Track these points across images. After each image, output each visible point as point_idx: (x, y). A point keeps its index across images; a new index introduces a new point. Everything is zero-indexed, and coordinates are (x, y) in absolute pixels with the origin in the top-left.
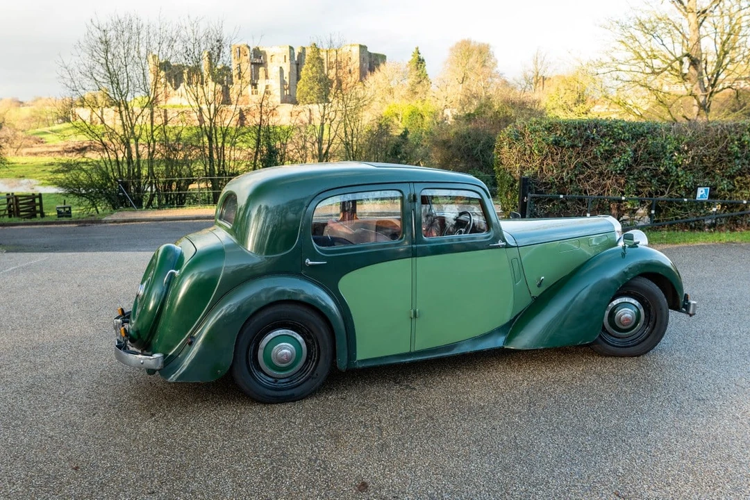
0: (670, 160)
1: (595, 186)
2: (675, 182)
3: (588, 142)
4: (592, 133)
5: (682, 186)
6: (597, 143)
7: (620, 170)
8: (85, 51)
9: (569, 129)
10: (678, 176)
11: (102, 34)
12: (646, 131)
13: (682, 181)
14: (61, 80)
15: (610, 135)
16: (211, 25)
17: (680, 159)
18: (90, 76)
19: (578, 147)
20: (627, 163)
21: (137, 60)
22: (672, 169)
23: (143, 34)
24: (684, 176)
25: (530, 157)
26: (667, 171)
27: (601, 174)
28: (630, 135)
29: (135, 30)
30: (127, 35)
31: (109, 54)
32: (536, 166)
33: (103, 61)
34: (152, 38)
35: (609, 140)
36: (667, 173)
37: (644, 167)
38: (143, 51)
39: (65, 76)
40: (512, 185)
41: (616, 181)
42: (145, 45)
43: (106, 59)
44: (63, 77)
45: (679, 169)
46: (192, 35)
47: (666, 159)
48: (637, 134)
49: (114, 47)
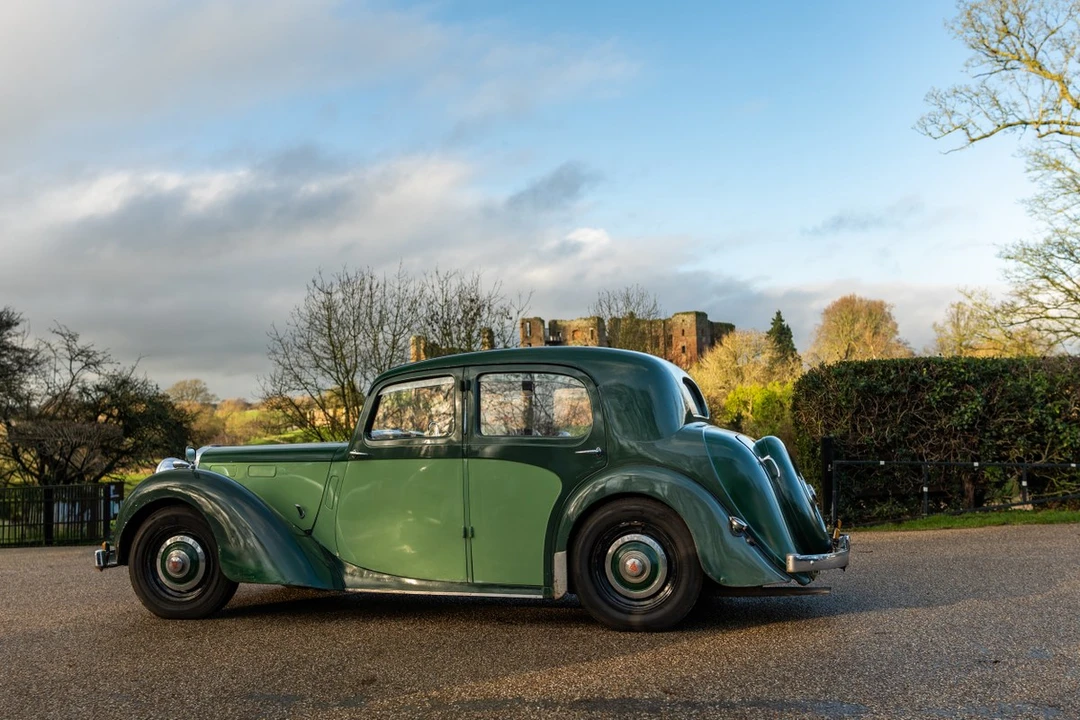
0: (1042, 408)
1: (933, 449)
2: (1056, 441)
3: (916, 386)
4: (921, 374)
5: (1066, 445)
6: (930, 388)
7: (969, 425)
8: (305, 320)
9: (887, 370)
10: (1059, 432)
11: (326, 297)
12: (1001, 370)
13: (1065, 438)
14: (273, 357)
15: (948, 376)
16: (464, 282)
17: (1057, 407)
18: (308, 349)
19: (903, 394)
20: (977, 414)
21: (368, 327)
22: (1047, 421)
23: (378, 294)
24: (1068, 431)
25: (836, 411)
26: (1040, 424)
27: (941, 431)
28: (977, 375)
29: (367, 291)
31: (333, 323)
32: (847, 423)
33: (326, 330)
34: (390, 300)
35: (947, 383)
36: (1040, 427)
37: (1004, 420)
38: (376, 316)
39: (278, 351)
40: (814, 451)
41: (966, 441)
42: (379, 309)
43: (330, 328)
44: (275, 352)
45: (1058, 421)
46: (439, 295)
47: (1037, 407)
48: (988, 374)
49: (340, 312)
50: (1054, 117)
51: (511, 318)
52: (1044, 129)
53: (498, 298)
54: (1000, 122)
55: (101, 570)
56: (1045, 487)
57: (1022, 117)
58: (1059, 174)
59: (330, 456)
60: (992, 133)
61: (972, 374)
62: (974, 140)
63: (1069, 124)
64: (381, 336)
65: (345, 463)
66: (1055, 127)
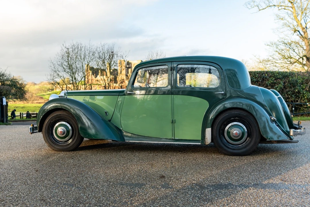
0: (300, 86)
2: (303, 96)
3: (264, 79)
4: (265, 76)
5: (306, 98)
6: (268, 80)
8: (61, 57)
9: (255, 74)
10: (304, 94)
11: (67, 50)
12: (288, 75)
13: (306, 96)
14: (50, 68)
15: (273, 76)
16: (109, 47)
17: (304, 86)
18: (61, 66)
19: (260, 81)
20: (281, 88)
21: (80, 60)
22: (301, 90)
23: (83, 49)
24: (306, 93)
26: (299, 91)
28: (282, 76)
29: (80, 48)
30: (76, 50)
31: (69, 58)
33: (67, 60)
34: (86, 51)
35: (273, 79)
36: (299, 92)
37: (289, 90)
38: (83, 57)
39: (52, 66)
42: (83, 54)
43: (68, 59)
44: (51, 67)
45: (304, 90)
46: (102, 50)
47: (298, 86)
48: (285, 76)
49: (71, 55)
50: (282, 4)
51: (123, 58)
52: (280, 8)
53: (119, 52)
54: (268, 5)
55: (32, 134)
56: (297, 110)
57: (274, 4)
58: (283, 21)
59: (118, 94)
60: (265, 8)
61: (280, 76)
62: (260, 10)
63: (287, 7)
64: (84, 63)
65: (124, 96)
66: (283, 7)
